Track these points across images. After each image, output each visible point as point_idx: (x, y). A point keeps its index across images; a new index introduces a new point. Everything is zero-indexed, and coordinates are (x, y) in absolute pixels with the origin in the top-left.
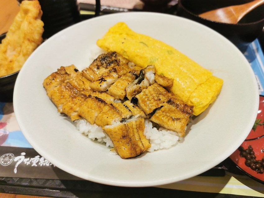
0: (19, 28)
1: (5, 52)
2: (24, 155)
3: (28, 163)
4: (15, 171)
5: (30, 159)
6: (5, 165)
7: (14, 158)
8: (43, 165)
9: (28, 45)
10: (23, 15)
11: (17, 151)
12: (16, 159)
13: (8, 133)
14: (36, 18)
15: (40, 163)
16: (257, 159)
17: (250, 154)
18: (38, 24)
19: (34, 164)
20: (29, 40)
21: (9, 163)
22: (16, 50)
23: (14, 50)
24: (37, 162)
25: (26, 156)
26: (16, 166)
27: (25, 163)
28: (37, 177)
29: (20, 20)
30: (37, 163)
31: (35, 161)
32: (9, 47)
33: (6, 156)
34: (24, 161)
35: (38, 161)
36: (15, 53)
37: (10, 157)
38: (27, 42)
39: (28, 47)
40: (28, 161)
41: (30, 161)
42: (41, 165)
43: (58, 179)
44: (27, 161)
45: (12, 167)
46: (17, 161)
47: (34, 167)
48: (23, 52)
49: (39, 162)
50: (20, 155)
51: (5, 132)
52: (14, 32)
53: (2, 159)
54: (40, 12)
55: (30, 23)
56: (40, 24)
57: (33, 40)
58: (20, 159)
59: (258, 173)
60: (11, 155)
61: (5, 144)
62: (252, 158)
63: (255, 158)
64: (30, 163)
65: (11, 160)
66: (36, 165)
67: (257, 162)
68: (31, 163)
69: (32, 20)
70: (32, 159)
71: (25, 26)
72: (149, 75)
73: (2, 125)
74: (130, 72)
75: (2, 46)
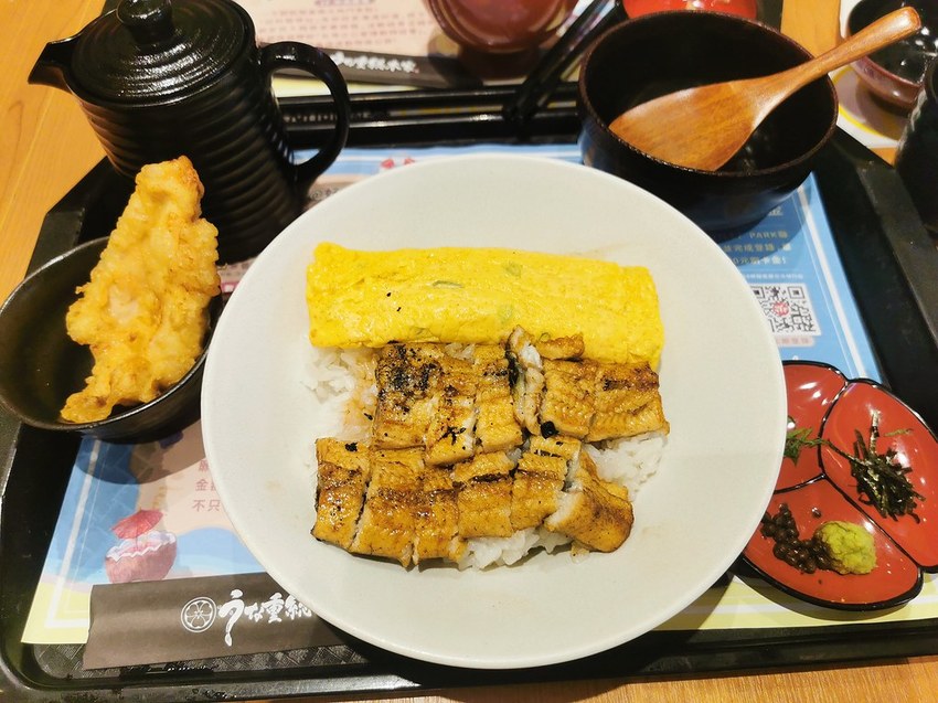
1: (106, 306)
2: (240, 598)
3: (258, 617)
4: (229, 641)
5: (259, 607)
6: (198, 629)
7: (218, 610)
8: (296, 616)
11: (218, 589)
12: (224, 610)
13: (172, 540)
14: (193, 219)
15: (287, 614)
16: (801, 538)
17: (785, 527)
18: (204, 238)
19: (274, 618)
20: (185, 287)
21: (206, 624)
22: (140, 299)
23: (133, 299)
24: (279, 611)
25: (247, 600)
26: (229, 629)
27: (251, 618)
29: (142, 218)
30: (281, 614)
31: (273, 608)
32: (117, 291)
34: (246, 613)
35: (281, 608)
36: (136, 309)
40: (258, 612)
41: (262, 610)
42: (293, 617)
44: (254, 613)
45: (216, 633)
46: (229, 617)
47: (275, 623)
49: (284, 610)
50: (231, 599)
51: (164, 537)
52: (125, 252)
55: (182, 240)
56: (207, 232)
57: (197, 286)
58: (234, 610)
59: (802, 573)
60: (205, 602)
62: (789, 535)
63: (797, 535)
64: (262, 616)
66: (280, 620)
67: (801, 547)
68: (266, 616)
70: (265, 605)
72: (529, 355)
73: (147, 518)
74: (486, 374)
75: (92, 291)
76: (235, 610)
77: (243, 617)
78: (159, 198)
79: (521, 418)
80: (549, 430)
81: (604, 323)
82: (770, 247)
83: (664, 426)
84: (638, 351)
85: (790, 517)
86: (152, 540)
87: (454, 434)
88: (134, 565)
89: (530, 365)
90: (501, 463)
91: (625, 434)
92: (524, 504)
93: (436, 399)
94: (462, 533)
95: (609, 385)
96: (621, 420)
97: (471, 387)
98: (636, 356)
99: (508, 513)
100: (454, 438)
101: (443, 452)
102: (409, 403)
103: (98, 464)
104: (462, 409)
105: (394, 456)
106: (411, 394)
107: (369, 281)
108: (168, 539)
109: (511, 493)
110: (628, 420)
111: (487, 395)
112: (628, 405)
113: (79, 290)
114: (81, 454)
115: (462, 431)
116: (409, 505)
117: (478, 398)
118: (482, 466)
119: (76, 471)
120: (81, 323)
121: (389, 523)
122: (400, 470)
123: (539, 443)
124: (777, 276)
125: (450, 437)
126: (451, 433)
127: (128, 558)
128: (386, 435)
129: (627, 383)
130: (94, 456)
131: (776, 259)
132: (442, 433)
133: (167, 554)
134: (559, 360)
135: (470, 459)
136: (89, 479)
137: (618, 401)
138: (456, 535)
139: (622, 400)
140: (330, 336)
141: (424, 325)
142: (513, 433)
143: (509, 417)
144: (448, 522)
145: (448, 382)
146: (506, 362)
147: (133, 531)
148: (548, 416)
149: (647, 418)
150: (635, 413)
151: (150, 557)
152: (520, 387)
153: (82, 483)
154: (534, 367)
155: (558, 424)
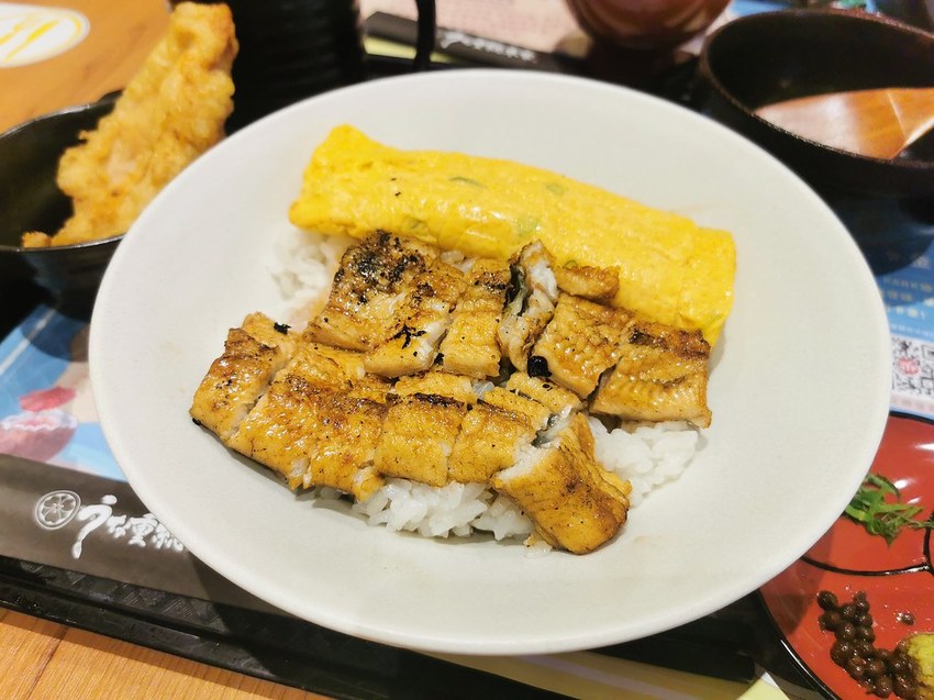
0: (155, 89)
1: (103, 160)
2: (111, 506)
3: (120, 533)
4: (77, 551)
5: (127, 520)
6: (49, 526)
7: (80, 510)
8: (163, 545)
9: (173, 150)
10: (175, 49)
11: (91, 489)
12: (86, 512)
13: (73, 425)
14: (212, 66)
15: (154, 539)
16: (876, 645)
18: (214, 88)
19: (137, 540)
20: (177, 136)
21: (60, 521)
22: (140, 157)
23: (133, 157)
24: (147, 533)
25: (117, 510)
26: (82, 535)
27: (111, 531)
28: (141, 582)
29: (164, 63)
30: (147, 538)
31: (142, 528)
32: (119, 146)
33: (55, 500)
34: (109, 524)
35: (150, 530)
36: (132, 167)
37: (67, 505)
38: (170, 141)
39: (171, 158)
40: (122, 526)
41: (127, 526)
42: (159, 546)
43: (206, 598)
44: (117, 526)
45: (67, 536)
46: (88, 522)
47: (136, 546)
48: (153, 171)
49: (153, 533)
50: (98, 501)
51: (65, 419)
52: (139, 100)
53: (43, 506)
54: (229, 46)
55: (188, 81)
56: (221, 86)
57: (189, 136)
58: (97, 516)
59: (868, 693)
60: (70, 497)
61: (59, 460)
62: (859, 636)
63: (871, 640)
64: (124, 533)
65: (70, 512)
66: (143, 544)
67: (874, 656)
68: (130, 534)
69: (197, 73)
70: (133, 521)
71: (173, 86)
72: (541, 276)
73: (59, 396)
74: (477, 283)
75: (96, 139)
76: (99, 517)
77: (103, 528)
78: (185, 40)
79: (503, 338)
80: (539, 368)
81: (652, 266)
82: (909, 297)
83: (706, 416)
84: (691, 313)
85: (865, 611)
86: (51, 419)
87: (409, 335)
88: (19, 439)
89: (538, 286)
90: (461, 389)
91: (647, 414)
92: (472, 444)
93: (403, 295)
94: (378, 462)
95: (639, 338)
96: (645, 392)
97: (453, 292)
98: (687, 321)
99: (447, 450)
100: (408, 340)
101: (390, 357)
102: (370, 293)
103: (41, 333)
104: (431, 312)
105: (330, 353)
106: (375, 283)
107: (377, 164)
108: (68, 422)
109: (460, 428)
110: (656, 393)
111: (470, 306)
112: (658, 374)
113: (83, 135)
114: (31, 318)
115: (420, 333)
116: (319, 406)
117: (459, 307)
118: (434, 384)
119: (16, 334)
120: (73, 171)
121: (285, 420)
122: (330, 367)
123: (520, 380)
124: (910, 330)
125: (403, 340)
126: (406, 334)
127: (18, 432)
128: (326, 320)
129: (664, 344)
130: (41, 324)
131: (913, 312)
132: (396, 332)
133: (61, 438)
134: (581, 298)
135: (422, 374)
136: (24, 344)
137: (647, 364)
138: (371, 463)
139: (653, 364)
140: (310, 212)
141: (420, 216)
142: (487, 358)
143: (489, 335)
144: (363, 442)
145: (426, 279)
146: (508, 275)
147: (40, 404)
148: (542, 350)
149: (683, 398)
150: (666, 387)
151: (40, 436)
152: (517, 305)
153: (15, 346)
154: (544, 291)
155: (553, 364)
